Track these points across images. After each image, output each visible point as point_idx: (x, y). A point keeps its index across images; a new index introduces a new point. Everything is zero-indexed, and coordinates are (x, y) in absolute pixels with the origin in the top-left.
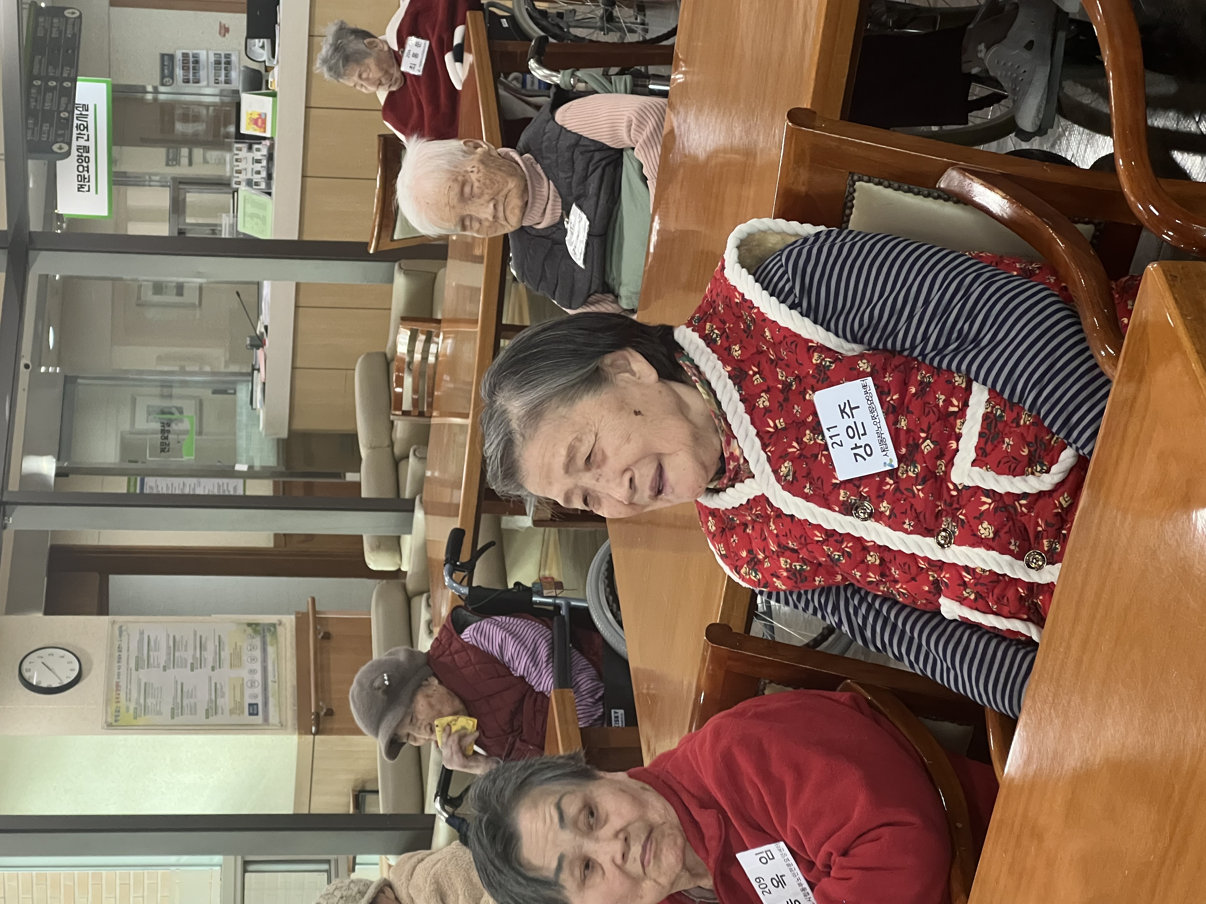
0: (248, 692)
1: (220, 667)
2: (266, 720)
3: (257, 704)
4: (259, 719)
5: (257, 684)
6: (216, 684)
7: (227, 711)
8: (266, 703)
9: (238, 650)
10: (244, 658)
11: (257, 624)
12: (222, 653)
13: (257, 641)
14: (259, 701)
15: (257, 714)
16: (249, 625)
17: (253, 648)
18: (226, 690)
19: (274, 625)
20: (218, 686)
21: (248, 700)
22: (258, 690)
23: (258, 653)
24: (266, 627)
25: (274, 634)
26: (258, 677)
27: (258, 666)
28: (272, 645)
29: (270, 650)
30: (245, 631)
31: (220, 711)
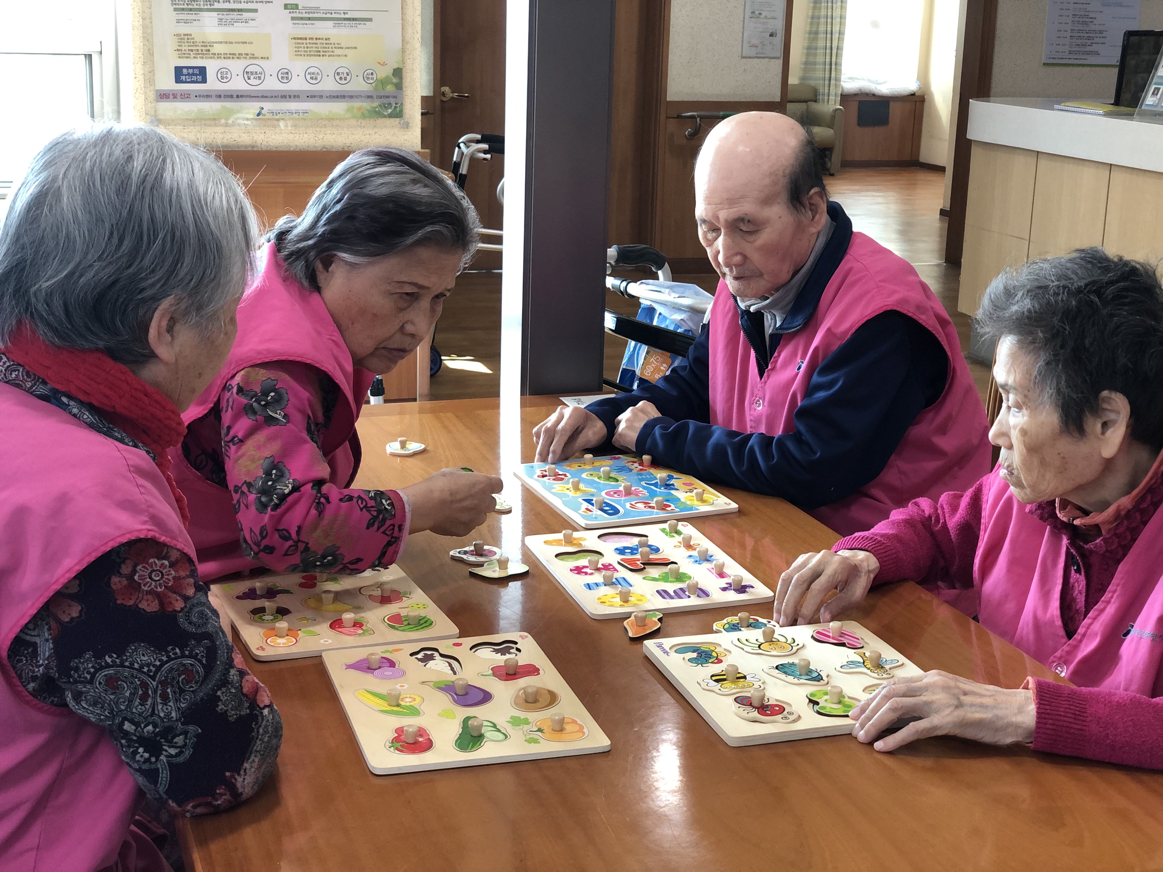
0: (236, 66)
1: (293, 19)
2: (164, 96)
3: (204, 81)
4: (168, 83)
5: (252, 81)
6: (256, 11)
7: (184, 29)
8: (207, 96)
9: (338, 52)
10: (316, 62)
11: (399, 86)
12: (330, 24)
13: (358, 85)
14: (212, 84)
15: (178, 80)
16: (398, 72)
17: (340, 76)
18: (238, 30)
19: (398, 114)
20: (246, 15)
21: (212, 67)
22: (238, 84)
23: (329, 85)
24: (392, 101)
25: (376, 114)
26: (272, 84)
27: (297, 84)
28: (349, 110)
29: (338, 108)
30: (384, 64)
31: (184, 16)
